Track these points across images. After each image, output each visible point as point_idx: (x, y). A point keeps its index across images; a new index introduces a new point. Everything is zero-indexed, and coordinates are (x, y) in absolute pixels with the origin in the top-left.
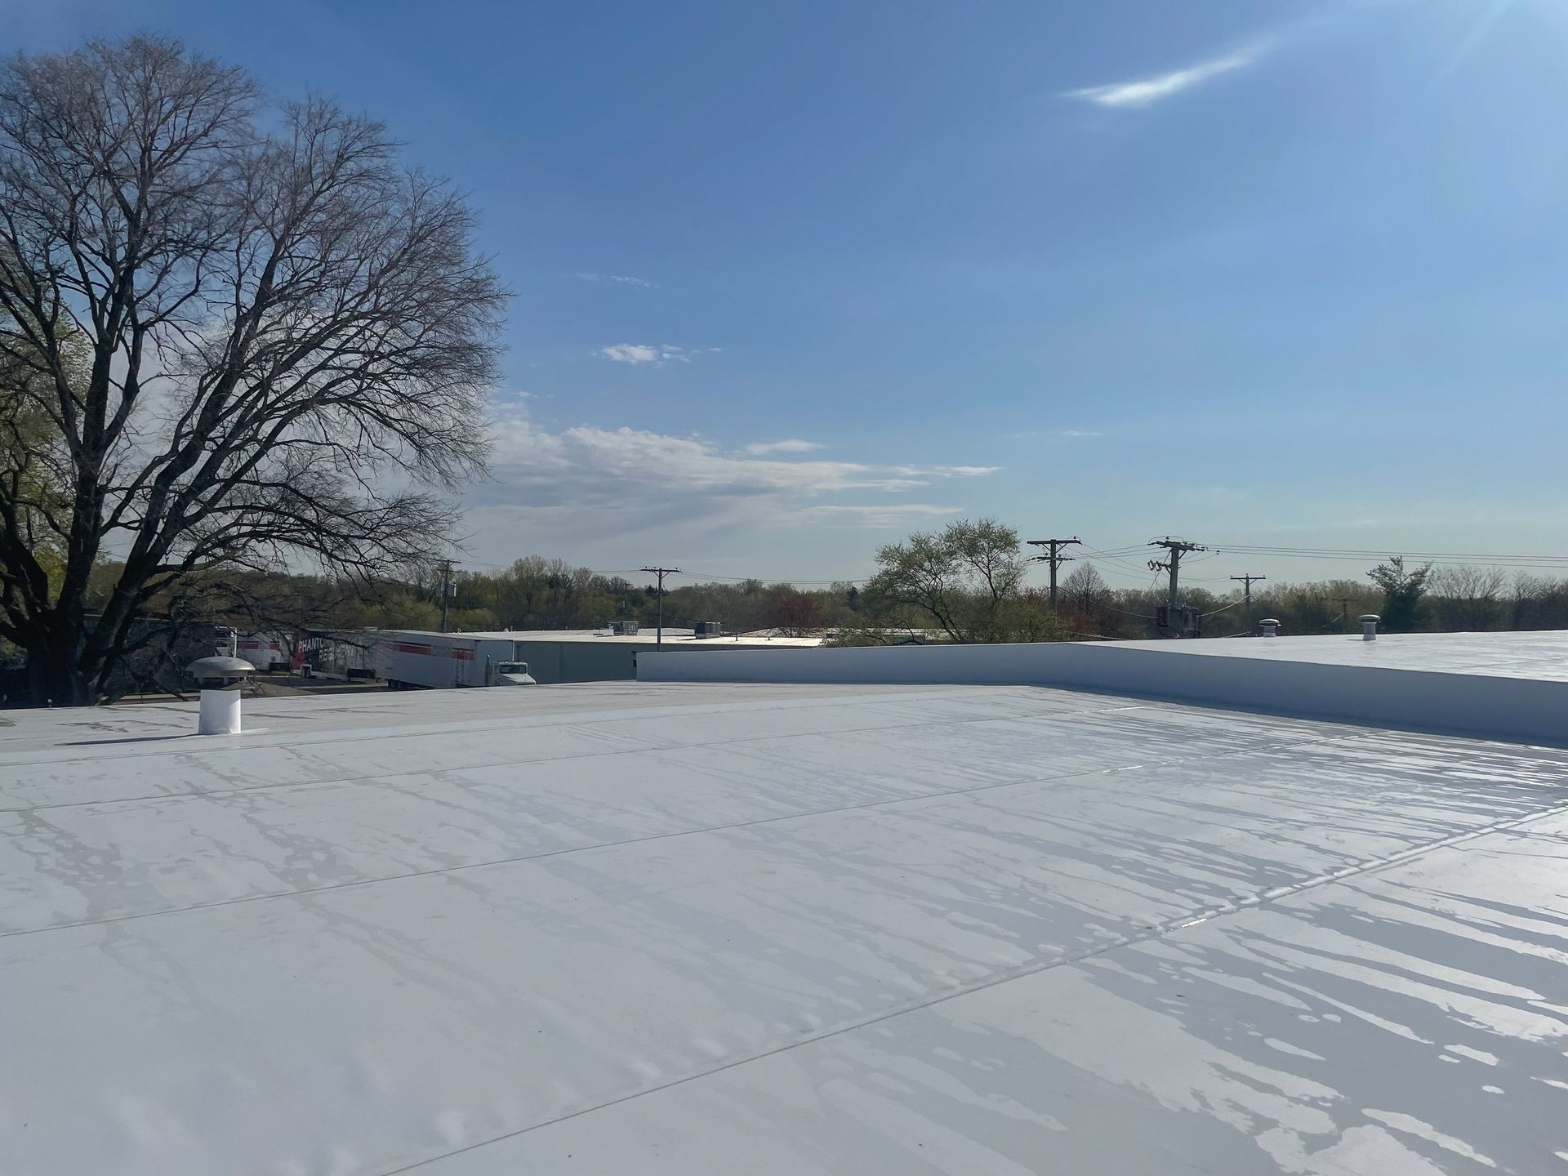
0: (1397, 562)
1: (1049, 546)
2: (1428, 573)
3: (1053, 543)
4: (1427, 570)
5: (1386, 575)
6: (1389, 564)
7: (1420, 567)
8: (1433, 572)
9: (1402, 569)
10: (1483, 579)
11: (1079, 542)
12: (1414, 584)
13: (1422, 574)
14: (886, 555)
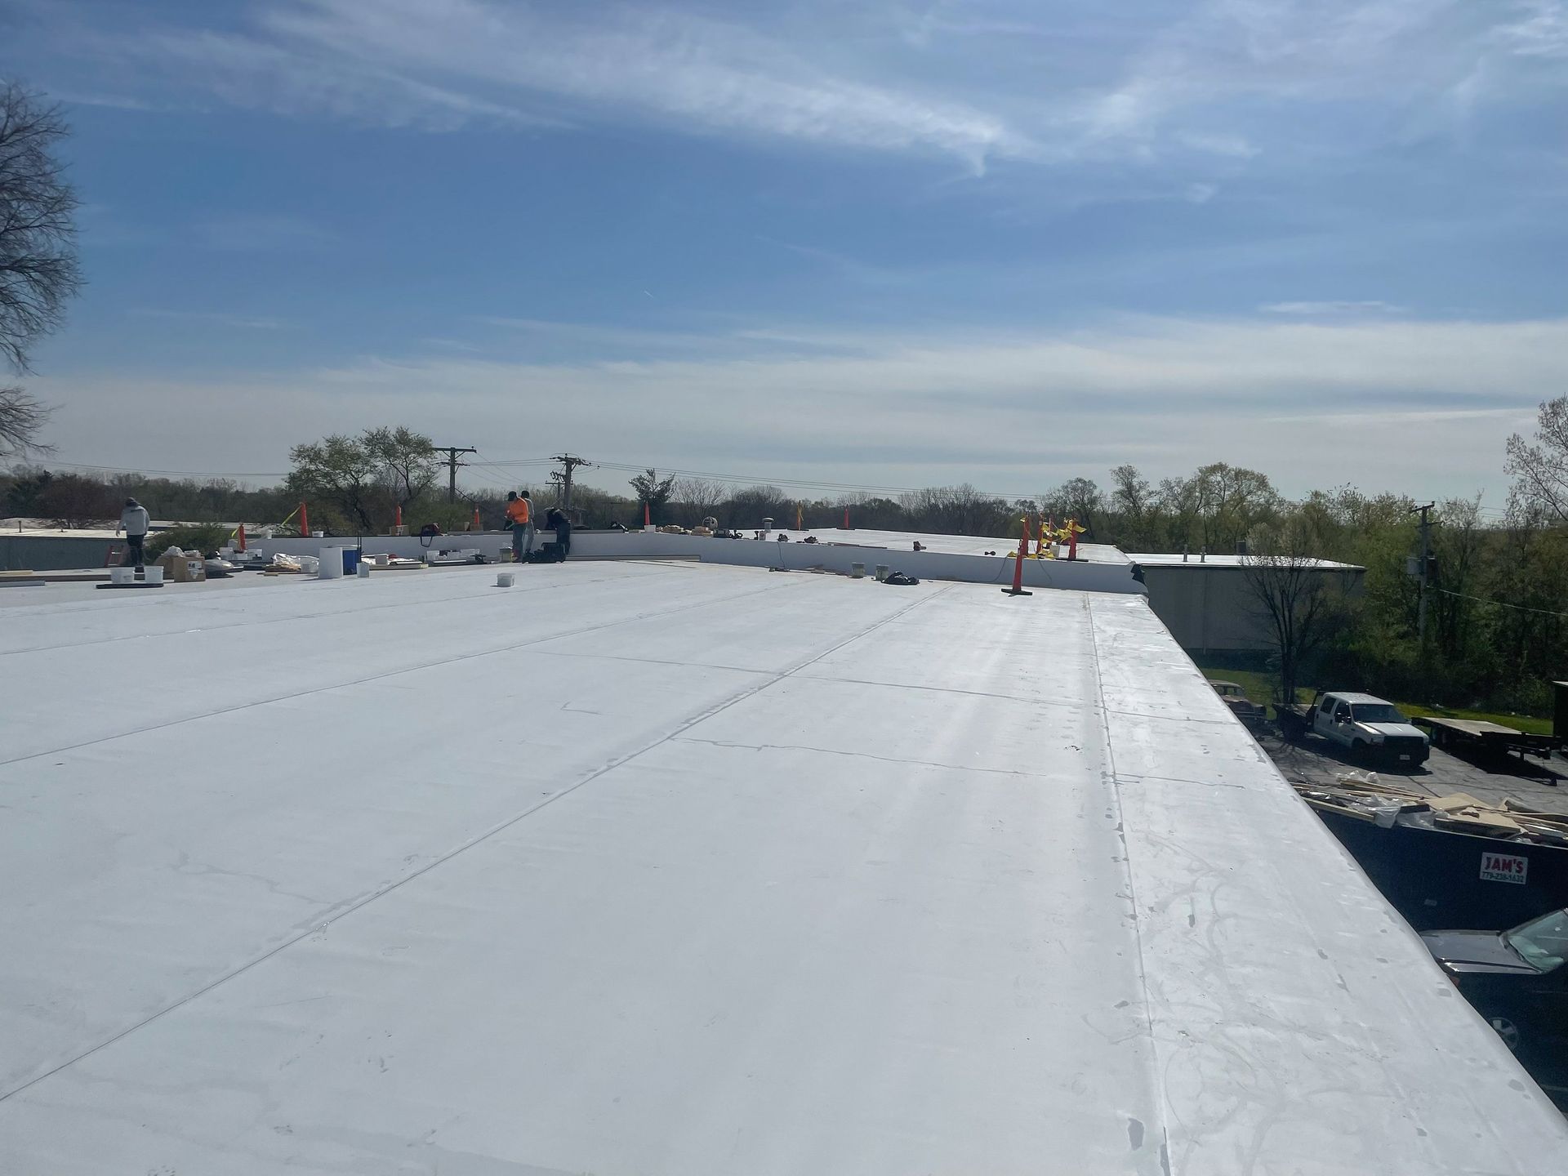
0: (651, 473)
1: (449, 453)
2: (673, 483)
3: (453, 451)
4: (672, 480)
5: (642, 484)
6: (645, 475)
7: (666, 478)
8: (676, 483)
9: (654, 479)
10: (710, 490)
11: (475, 451)
12: (663, 491)
13: (668, 483)
14: (301, 453)
